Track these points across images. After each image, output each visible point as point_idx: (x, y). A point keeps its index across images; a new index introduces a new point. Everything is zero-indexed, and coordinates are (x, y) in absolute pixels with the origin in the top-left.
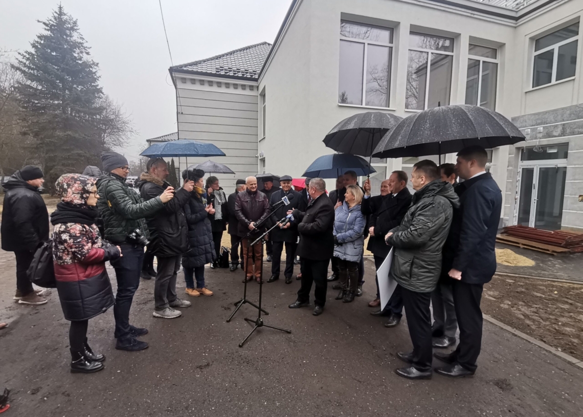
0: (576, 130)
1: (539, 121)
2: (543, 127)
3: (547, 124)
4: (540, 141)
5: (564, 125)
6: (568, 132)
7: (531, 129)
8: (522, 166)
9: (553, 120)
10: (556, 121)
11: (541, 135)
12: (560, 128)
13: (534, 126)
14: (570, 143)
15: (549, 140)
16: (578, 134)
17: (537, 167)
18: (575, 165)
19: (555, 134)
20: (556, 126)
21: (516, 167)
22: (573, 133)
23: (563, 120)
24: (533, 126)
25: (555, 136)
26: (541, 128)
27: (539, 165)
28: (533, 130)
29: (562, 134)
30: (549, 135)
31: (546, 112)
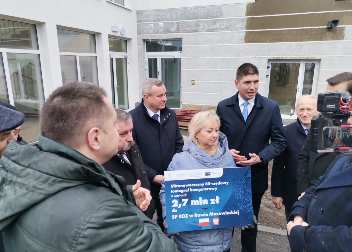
0: (186, 28)
1: (159, 18)
2: (163, 23)
3: (166, 21)
4: (161, 35)
5: (178, 23)
6: (181, 29)
7: (154, 23)
8: (148, 56)
9: (170, 18)
10: (172, 19)
11: (161, 30)
12: (175, 26)
13: (156, 21)
14: (183, 40)
15: (168, 35)
16: (188, 32)
17: (160, 58)
18: (187, 57)
19: (173, 30)
20: (172, 24)
21: (144, 57)
22: (184, 31)
23: (177, 19)
24: (154, 21)
25: (173, 32)
26: (161, 24)
27: (161, 56)
28: (155, 25)
29: (177, 31)
30: (168, 31)
31: (164, 10)
